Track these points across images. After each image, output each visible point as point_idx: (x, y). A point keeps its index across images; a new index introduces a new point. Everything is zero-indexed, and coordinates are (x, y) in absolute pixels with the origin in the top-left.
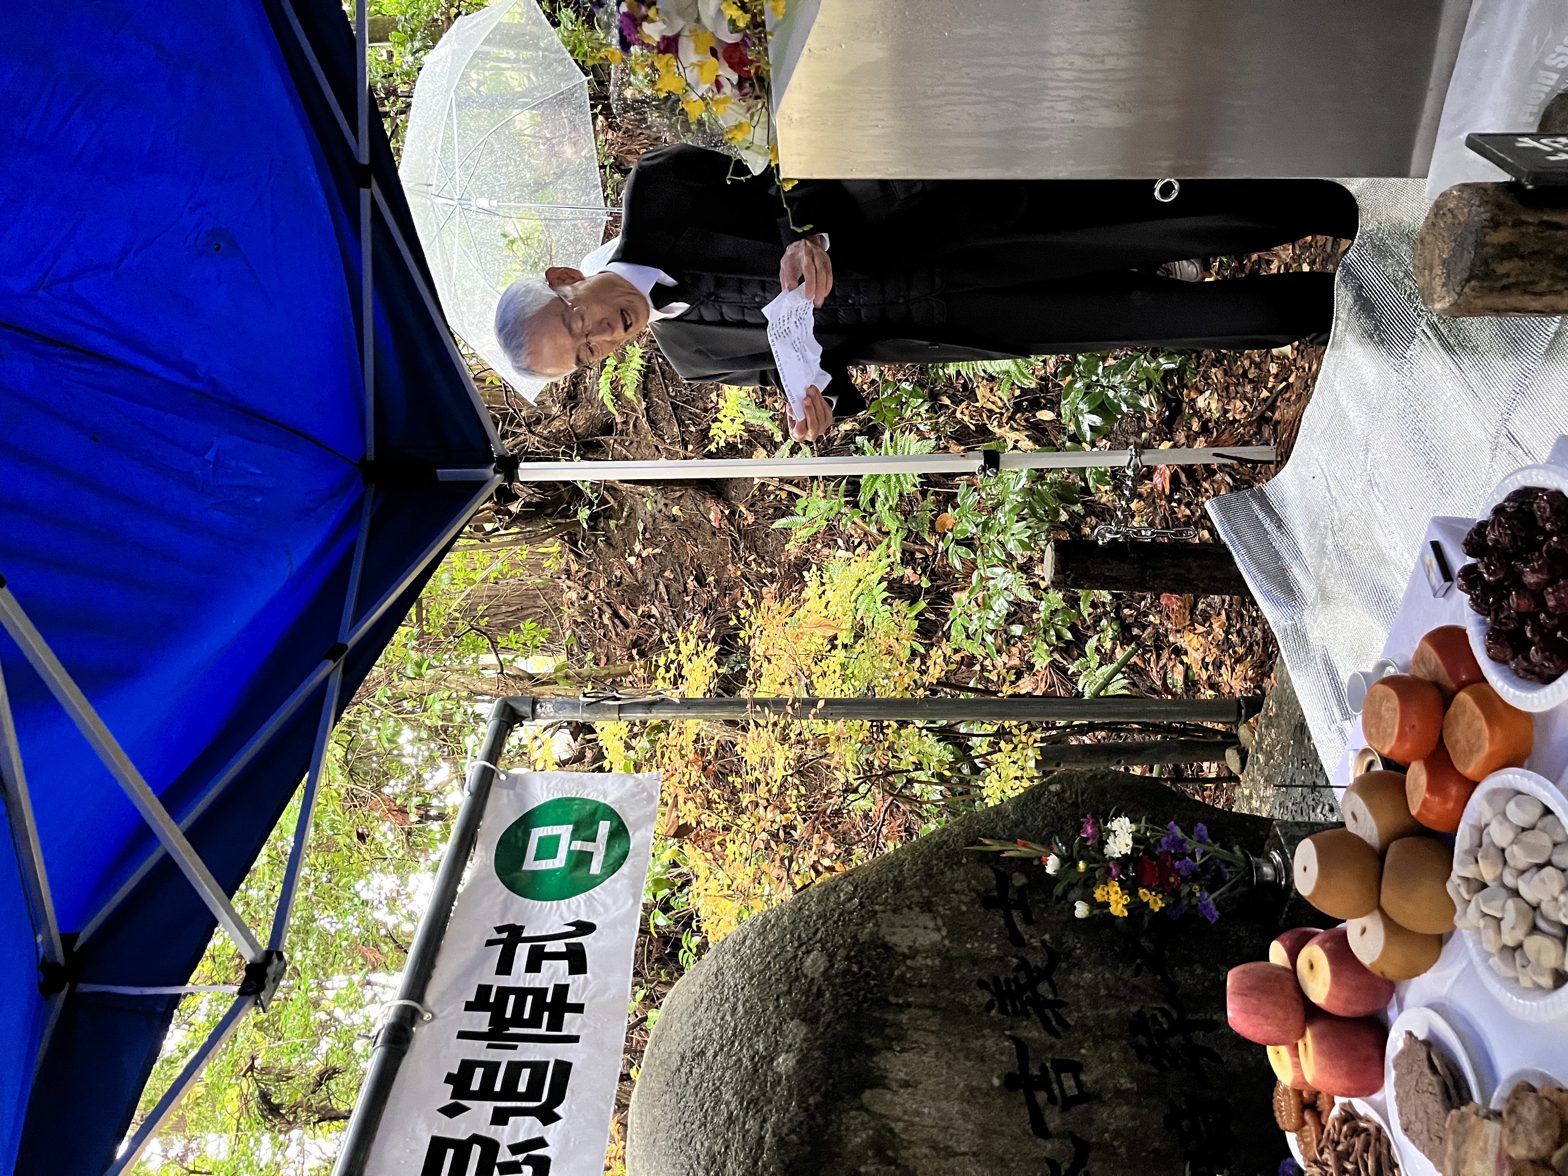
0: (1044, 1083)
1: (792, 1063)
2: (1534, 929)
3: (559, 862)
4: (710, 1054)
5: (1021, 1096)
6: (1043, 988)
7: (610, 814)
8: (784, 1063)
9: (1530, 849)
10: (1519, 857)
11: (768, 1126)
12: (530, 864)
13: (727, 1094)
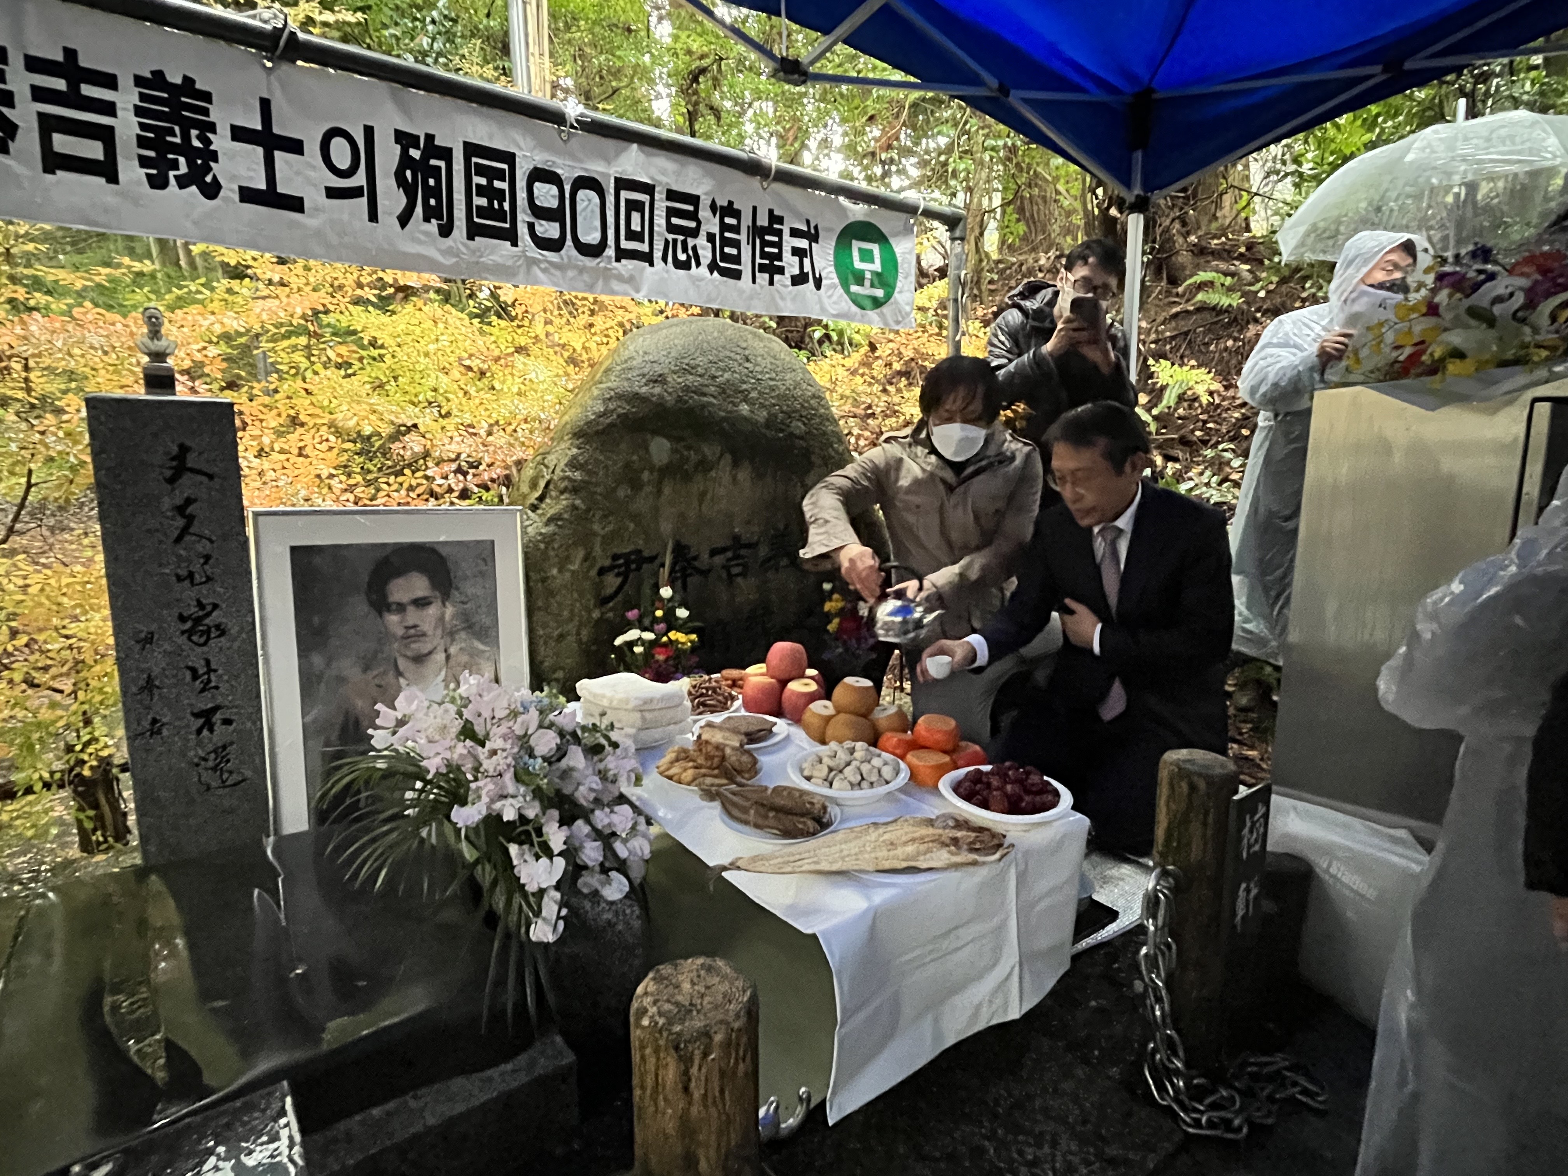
0: (736, 557)
1: (745, 413)
2: (831, 770)
3: (858, 265)
5: (730, 543)
6: (784, 561)
7: (888, 296)
8: (744, 408)
9: (869, 772)
10: (865, 768)
12: (856, 245)
13: (727, 375)
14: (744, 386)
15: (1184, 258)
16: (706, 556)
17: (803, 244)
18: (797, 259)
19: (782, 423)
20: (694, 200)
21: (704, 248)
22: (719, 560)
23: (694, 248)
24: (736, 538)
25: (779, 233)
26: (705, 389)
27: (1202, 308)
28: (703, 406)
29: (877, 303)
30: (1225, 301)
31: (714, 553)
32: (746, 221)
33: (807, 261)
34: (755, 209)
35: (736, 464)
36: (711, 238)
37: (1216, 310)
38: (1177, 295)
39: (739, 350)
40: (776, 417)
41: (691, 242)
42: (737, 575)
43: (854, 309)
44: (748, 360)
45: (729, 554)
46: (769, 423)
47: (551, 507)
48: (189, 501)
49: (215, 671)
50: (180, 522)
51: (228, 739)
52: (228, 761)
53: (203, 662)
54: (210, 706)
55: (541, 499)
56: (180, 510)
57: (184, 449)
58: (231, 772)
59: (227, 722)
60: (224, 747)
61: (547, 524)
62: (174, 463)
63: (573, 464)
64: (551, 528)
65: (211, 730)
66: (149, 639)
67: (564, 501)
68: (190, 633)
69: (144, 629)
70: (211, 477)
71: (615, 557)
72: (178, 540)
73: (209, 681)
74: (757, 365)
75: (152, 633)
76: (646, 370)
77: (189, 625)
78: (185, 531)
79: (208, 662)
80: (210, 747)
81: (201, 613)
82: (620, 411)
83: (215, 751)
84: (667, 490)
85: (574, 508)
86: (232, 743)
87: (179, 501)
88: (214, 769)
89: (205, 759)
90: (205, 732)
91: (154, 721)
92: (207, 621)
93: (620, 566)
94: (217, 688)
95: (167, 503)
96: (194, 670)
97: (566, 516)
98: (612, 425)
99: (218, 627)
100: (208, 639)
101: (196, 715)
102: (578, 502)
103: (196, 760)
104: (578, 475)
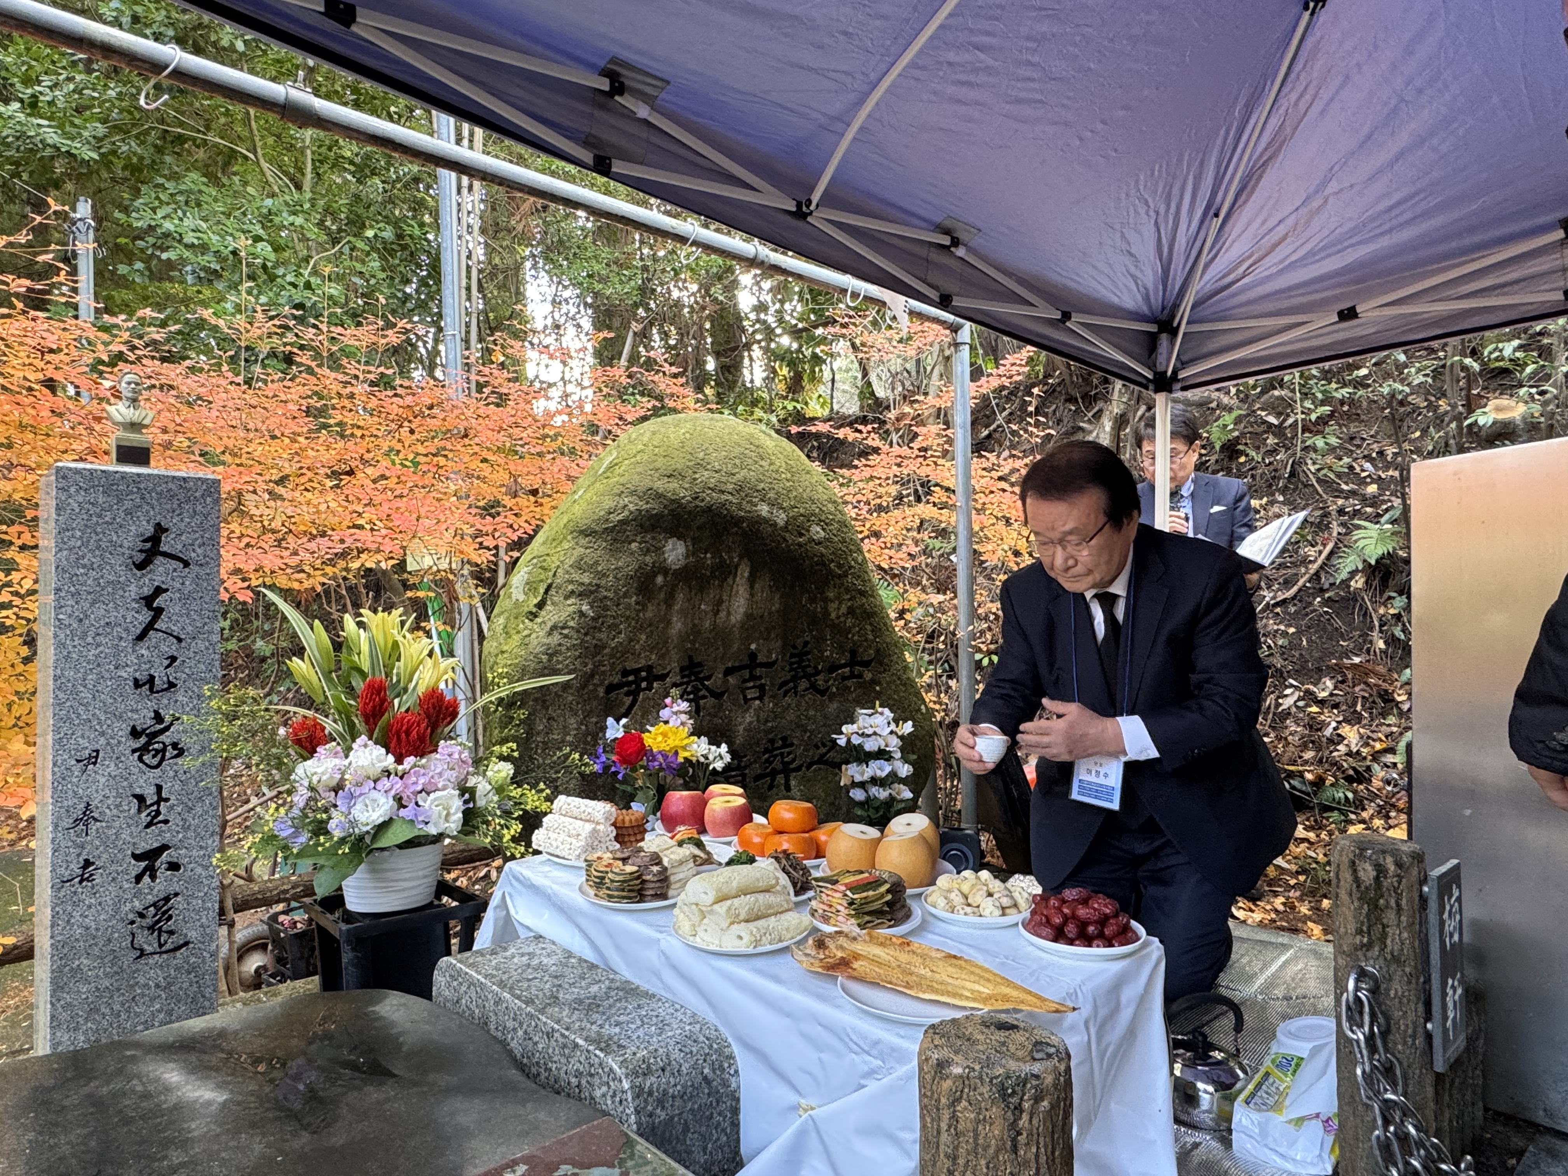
0: (753, 678)
4: (763, 463)
5: (746, 661)
6: (804, 684)
11: (730, 497)
14: (761, 486)
16: (720, 676)
19: (801, 527)
22: (734, 681)
24: (752, 656)
26: (722, 487)
28: (722, 505)
31: (728, 672)
35: (754, 572)
39: (754, 449)
40: (795, 519)
44: (762, 458)
45: (745, 674)
46: (789, 526)
47: (551, 615)
48: (159, 591)
49: (167, 800)
50: (145, 616)
51: (171, 890)
52: (170, 918)
53: (153, 790)
54: (156, 845)
55: (541, 605)
56: (148, 601)
57: (160, 529)
58: (171, 933)
59: (174, 866)
60: (167, 899)
61: (550, 634)
62: (148, 545)
63: (578, 566)
64: (556, 638)
65: (153, 877)
66: (93, 758)
67: (571, 606)
68: (142, 751)
69: (87, 747)
70: (186, 564)
71: (625, 673)
72: (141, 637)
73: (158, 813)
75: (97, 751)
77: (143, 740)
78: (150, 627)
79: (159, 788)
80: (151, 899)
81: (159, 727)
82: (631, 507)
83: (154, 905)
84: (680, 596)
85: (582, 614)
86: (176, 895)
87: (147, 591)
88: (151, 928)
89: (141, 915)
90: (146, 879)
91: (87, 863)
92: (162, 738)
93: (629, 684)
94: (166, 822)
95: (133, 591)
96: (141, 799)
97: (571, 624)
99: (175, 746)
100: (163, 759)
101: (136, 857)
103: (131, 916)
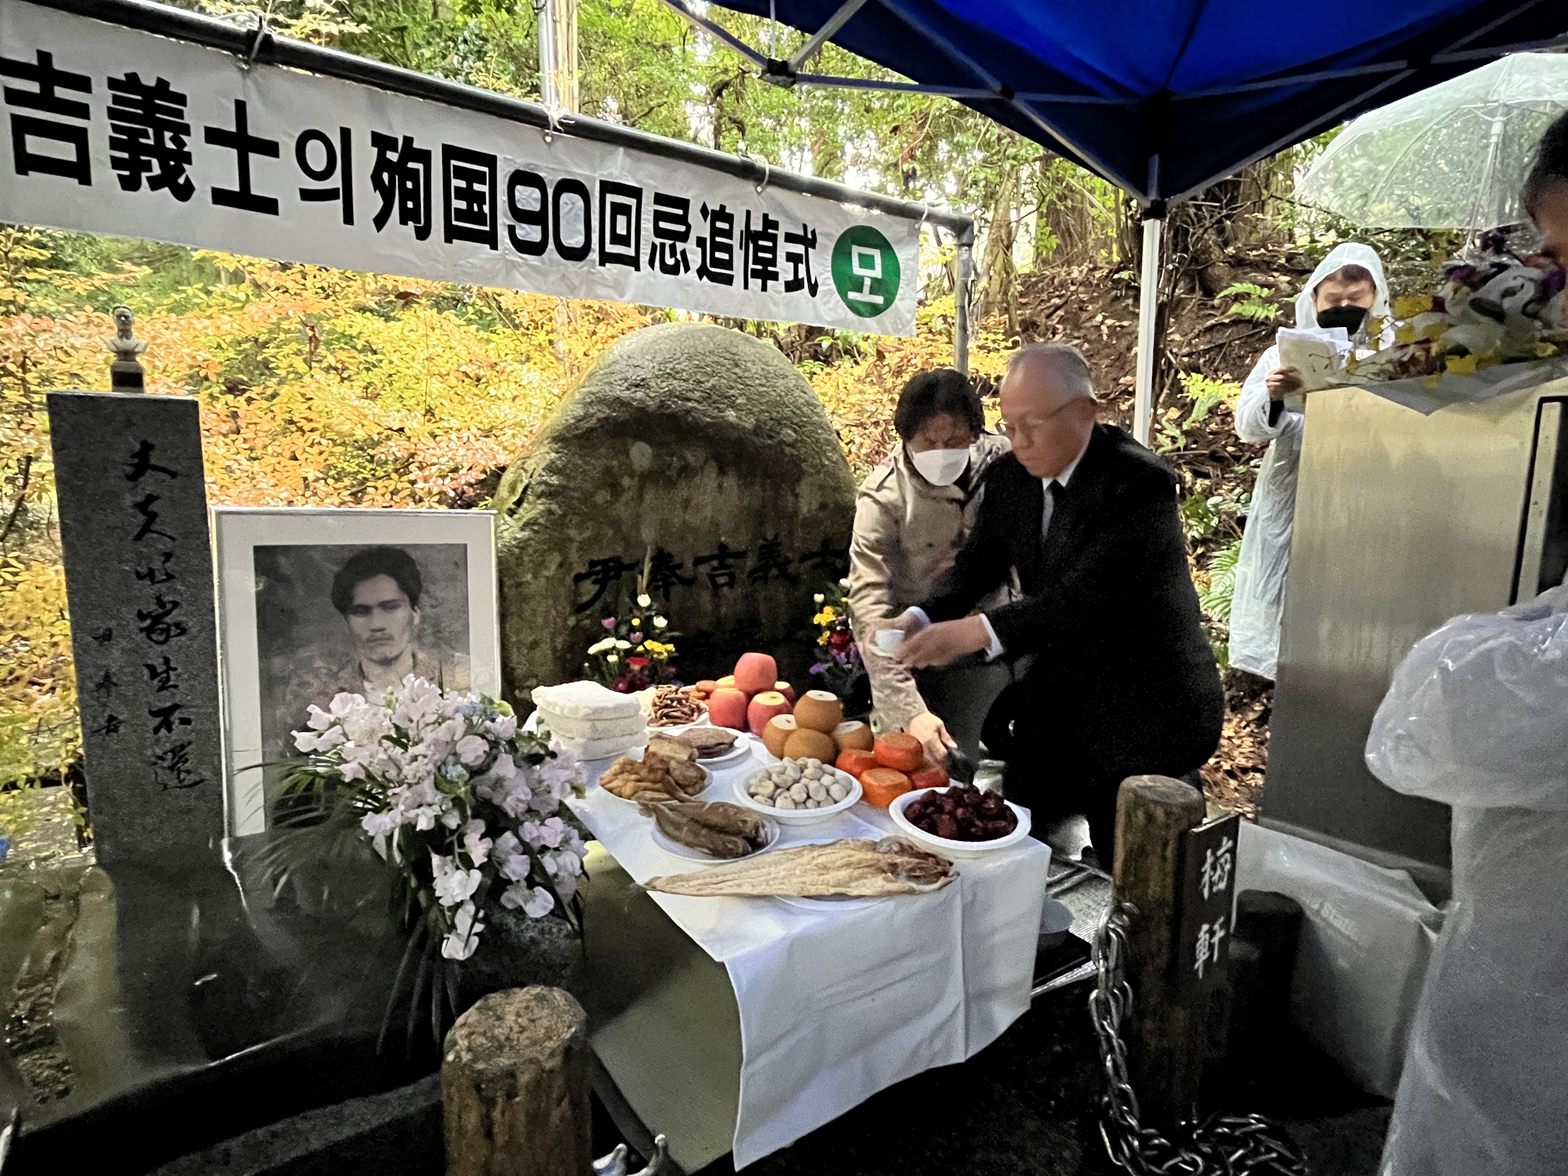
0: (723, 566)
1: (731, 419)
3: (857, 270)
7: (888, 303)
8: (731, 415)
9: (817, 790)
12: (856, 250)
13: (712, 381)
14: (732, 392)
15: (1220, 270)
16: (689, 563)
17: (799, 249)
18: (791, 265)
19: (771, 430)
20: (684, 204)
21: (694, 253)
22: (703, 569)
23: (684, 253)
24: (723, 547)
25: (774, 238)
26: (689, 394)
27: (1238, 321)
28: (688, 412)
29: (875, 310)
30: (1261, 313)
31: (699, 561)
32: (739, 226)
33: (802, 268)
34: (748, 213)
35: (722, 471)
36: (701, 242)
37: (1251, 322)
38: (1213, 307)
39: (727, 355)
40: (765, 423)
41: (680, 246)
42: (723, 585)
43: (851, 315)
44: (737, 365)
45: (715, 563)
46: (757, 429)
47: (527, 512)
48: (151, 498)
49: (175, 669)
50: (141, 518)
51: (185, 739)
52: (186, 761)
53: (161, 660)
54: (168, 704)
55: (519, 503)
56: (142, 507)
57: (147, 447)
58: (188, 772)
59: (185, 721)
60: (183, 747)
61: (522, 529)
62: (136, 461)
63: (551, 469)
64: (526, 534)
65: (170, 730)
66: (107, 636)
67: (540, 506)
68: (149, 631)
69: (102, 626)
70: (173, 475)
71: (593, 564)
72: (139, 537)
73: (168, 679)
74: (745, 371)
75: (110, 630)
76: (629, 375)
77: (148, 622)
78: (146, 529)
79: (167, 661)
80: (168, 746)
81: (161, 611)
82: (601, 415)
83: (172, 751)
84: (648, 497)
85: (550, 512)
86: (190, 743)
87: (139, 499)
88: (171, 768)
89: (161, 758)
90: (163, 732)
91: (111, 718)
92: (168, 619)
93: (597, 573)
94: (176, 687)
95: (128, 500)
96: (152, 669)
97: (541, 521)
98: (591, 430)
99: (178, 625)
100: (168, 638)
101: (154, 714)
102: (554, 507)
103: (153, 759)
104: (554, 480)
